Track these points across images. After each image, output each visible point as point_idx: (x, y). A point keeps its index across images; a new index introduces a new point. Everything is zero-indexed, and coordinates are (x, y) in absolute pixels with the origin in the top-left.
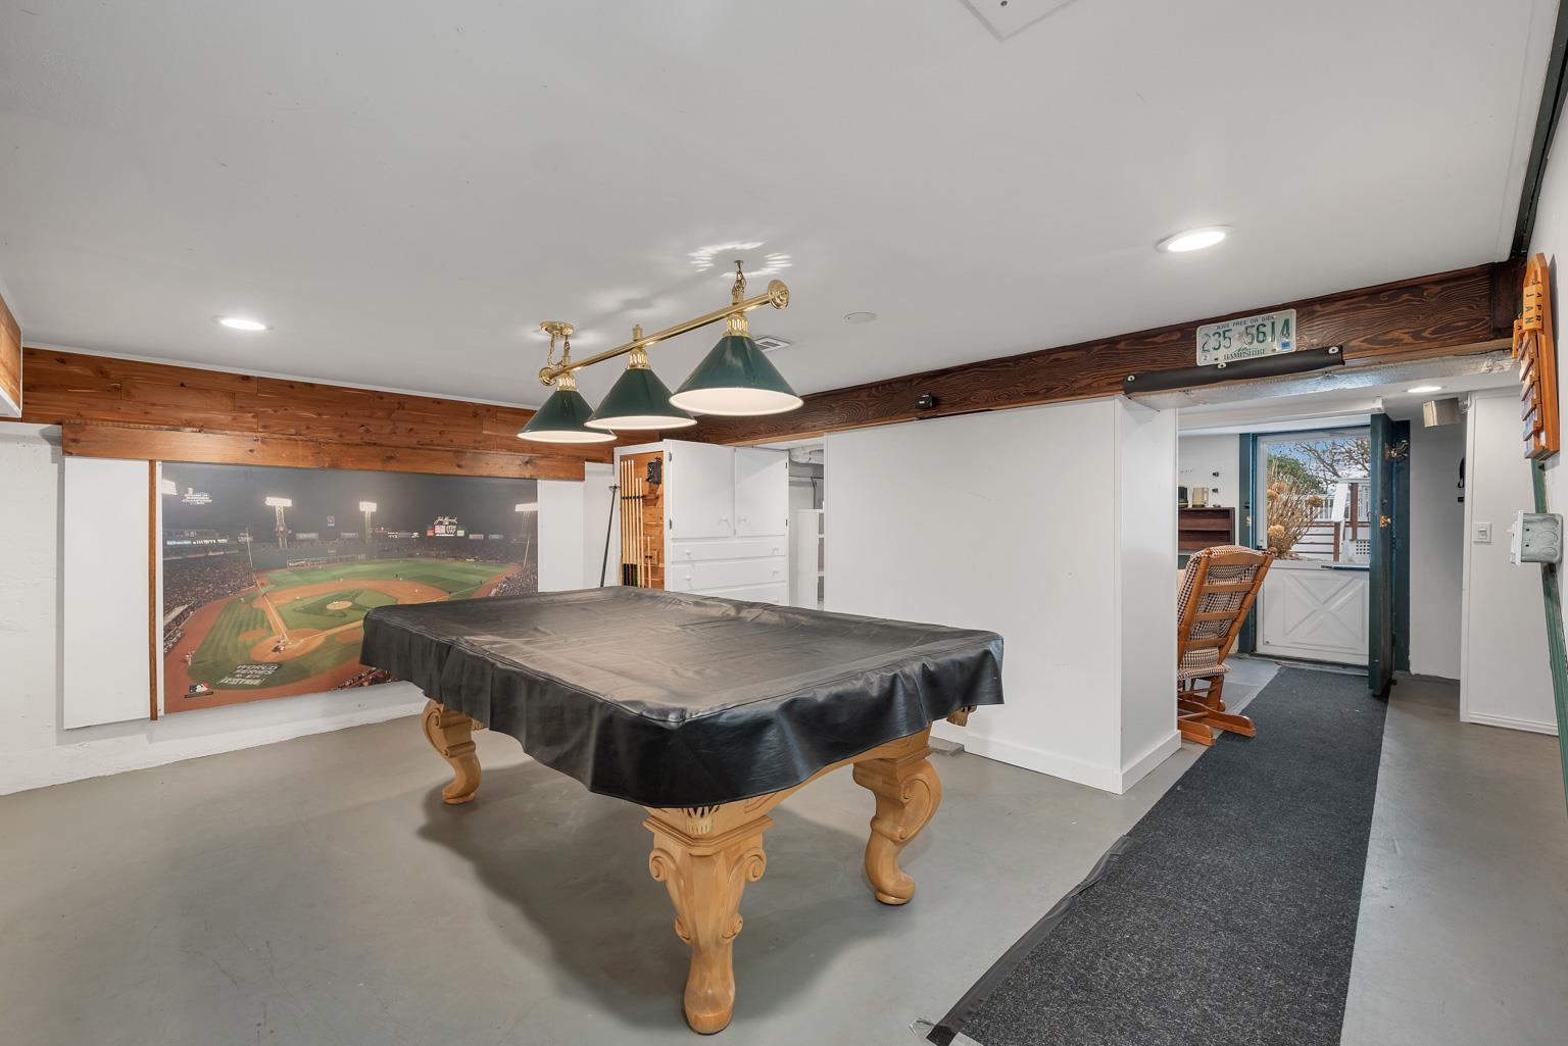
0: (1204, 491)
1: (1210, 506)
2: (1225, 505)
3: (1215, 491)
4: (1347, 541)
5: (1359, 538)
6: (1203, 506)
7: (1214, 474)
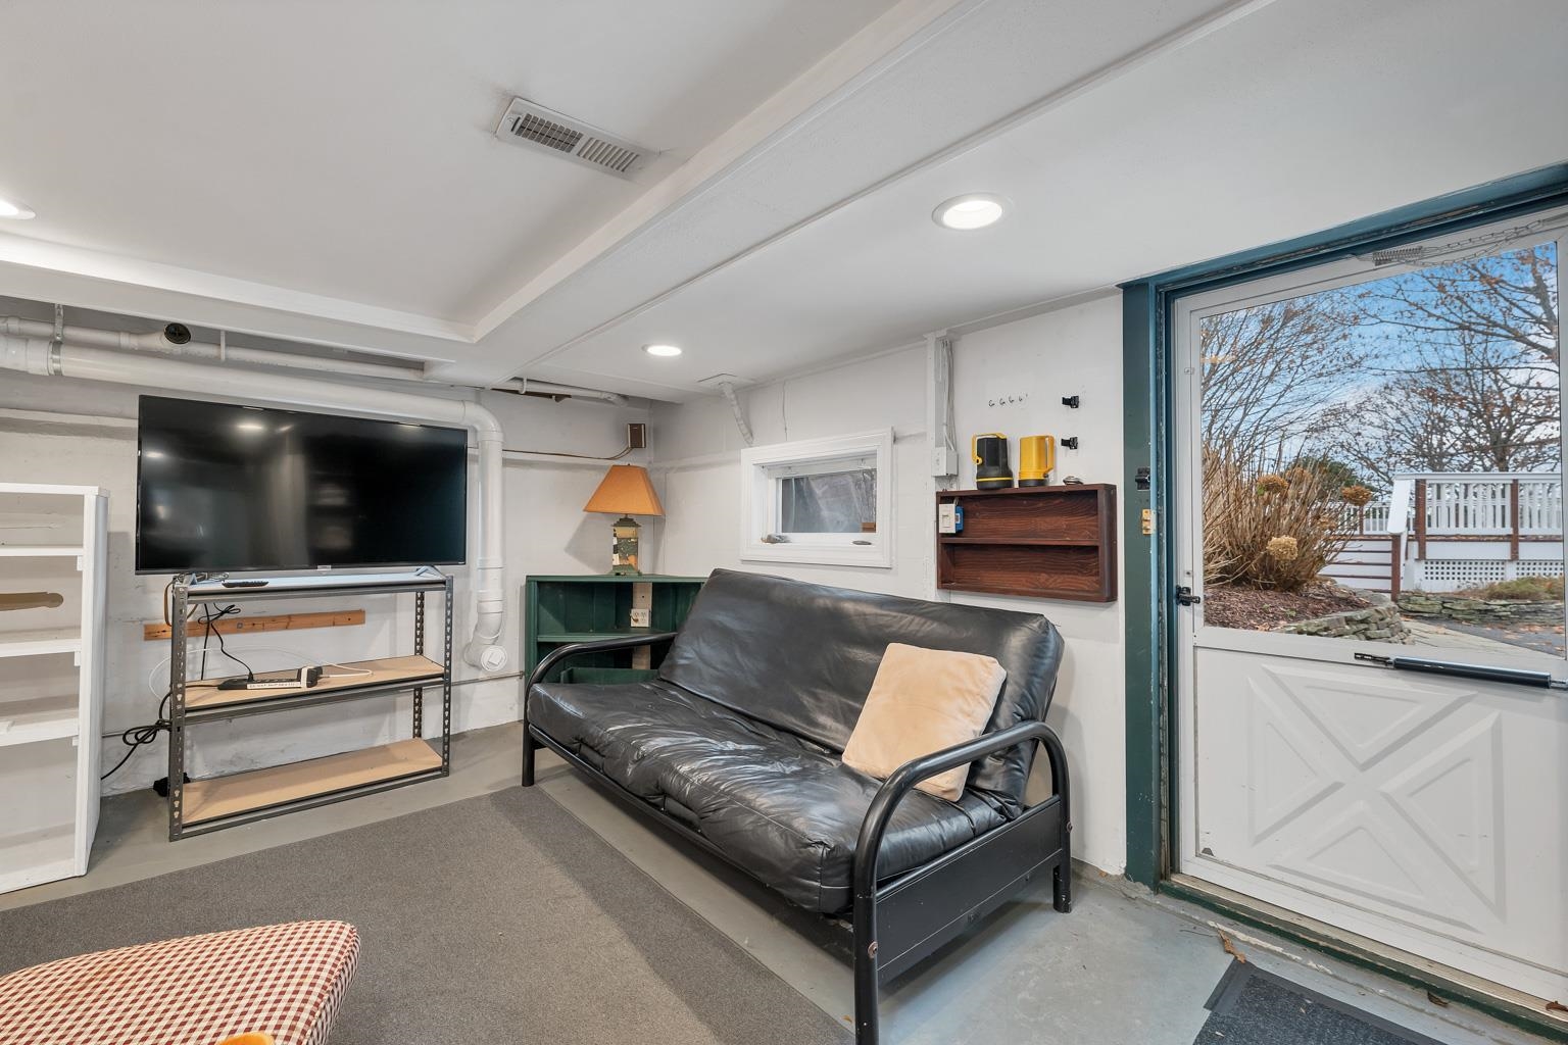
0: (1044, 445)
1: (1057, 480)
2: (1089, 478)
3: (1070, 443)
4: (1411, 561)
5: (1429, 556)
6: (1041, 483)
7: (1066, 402)
